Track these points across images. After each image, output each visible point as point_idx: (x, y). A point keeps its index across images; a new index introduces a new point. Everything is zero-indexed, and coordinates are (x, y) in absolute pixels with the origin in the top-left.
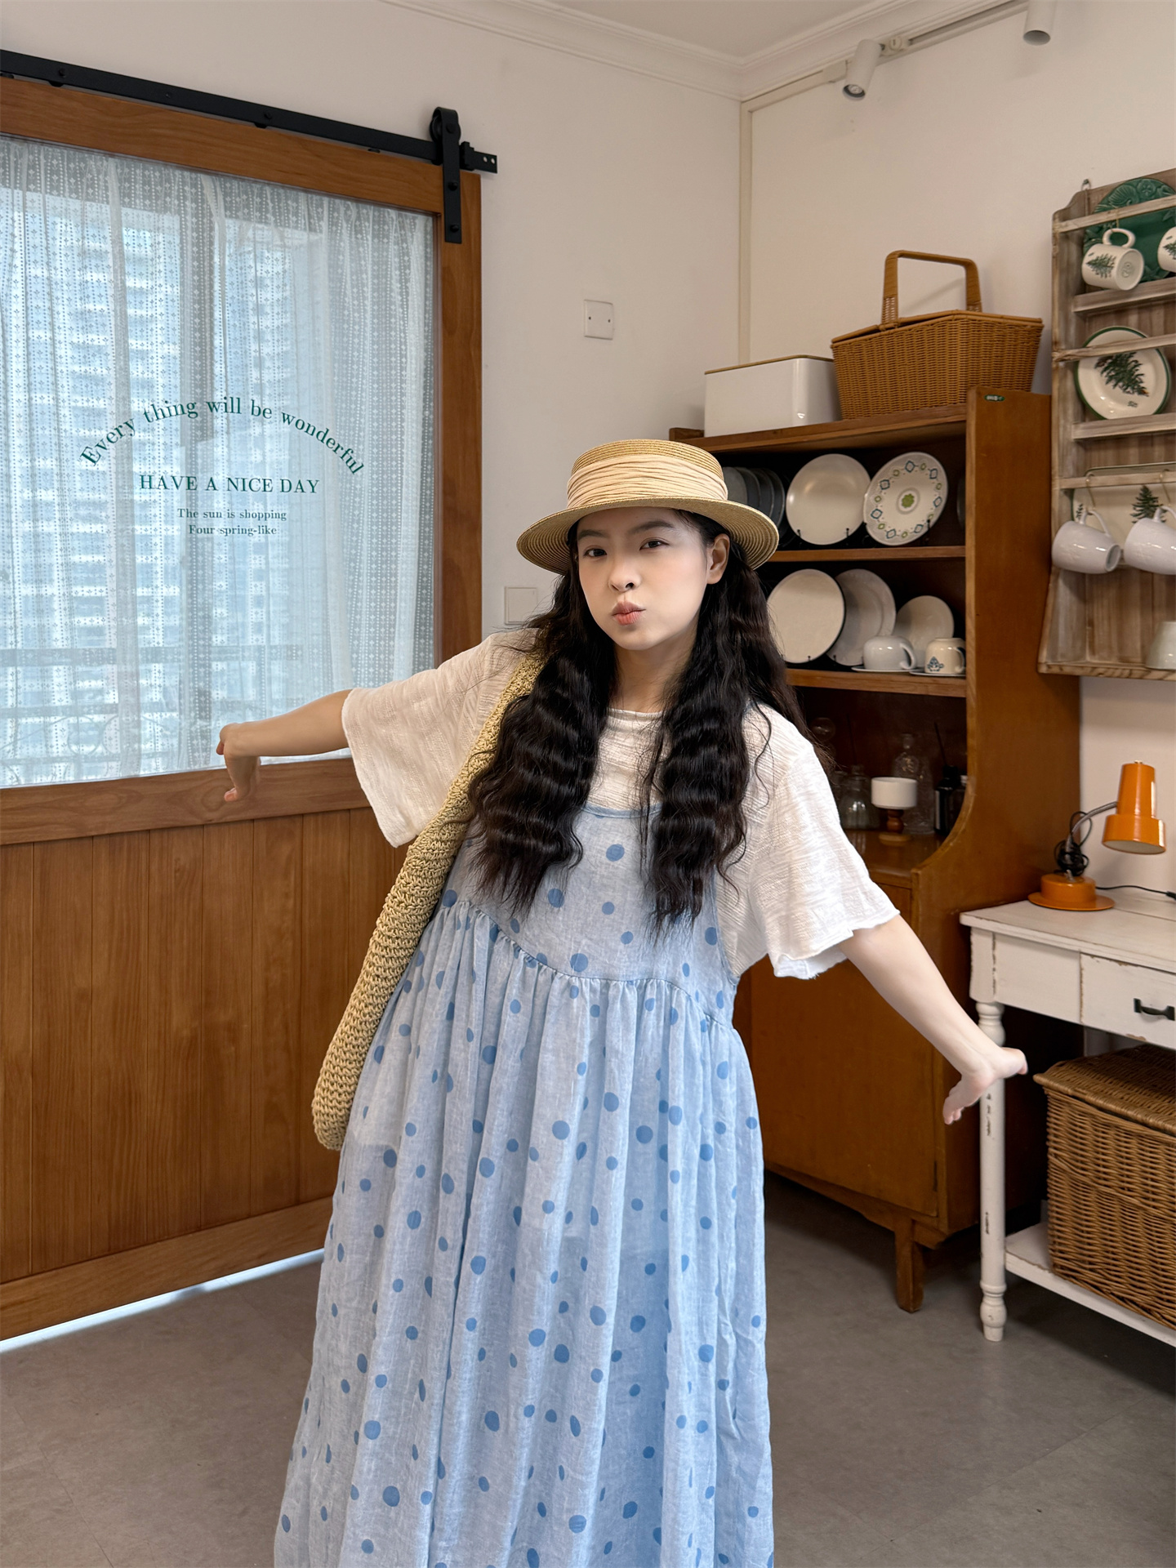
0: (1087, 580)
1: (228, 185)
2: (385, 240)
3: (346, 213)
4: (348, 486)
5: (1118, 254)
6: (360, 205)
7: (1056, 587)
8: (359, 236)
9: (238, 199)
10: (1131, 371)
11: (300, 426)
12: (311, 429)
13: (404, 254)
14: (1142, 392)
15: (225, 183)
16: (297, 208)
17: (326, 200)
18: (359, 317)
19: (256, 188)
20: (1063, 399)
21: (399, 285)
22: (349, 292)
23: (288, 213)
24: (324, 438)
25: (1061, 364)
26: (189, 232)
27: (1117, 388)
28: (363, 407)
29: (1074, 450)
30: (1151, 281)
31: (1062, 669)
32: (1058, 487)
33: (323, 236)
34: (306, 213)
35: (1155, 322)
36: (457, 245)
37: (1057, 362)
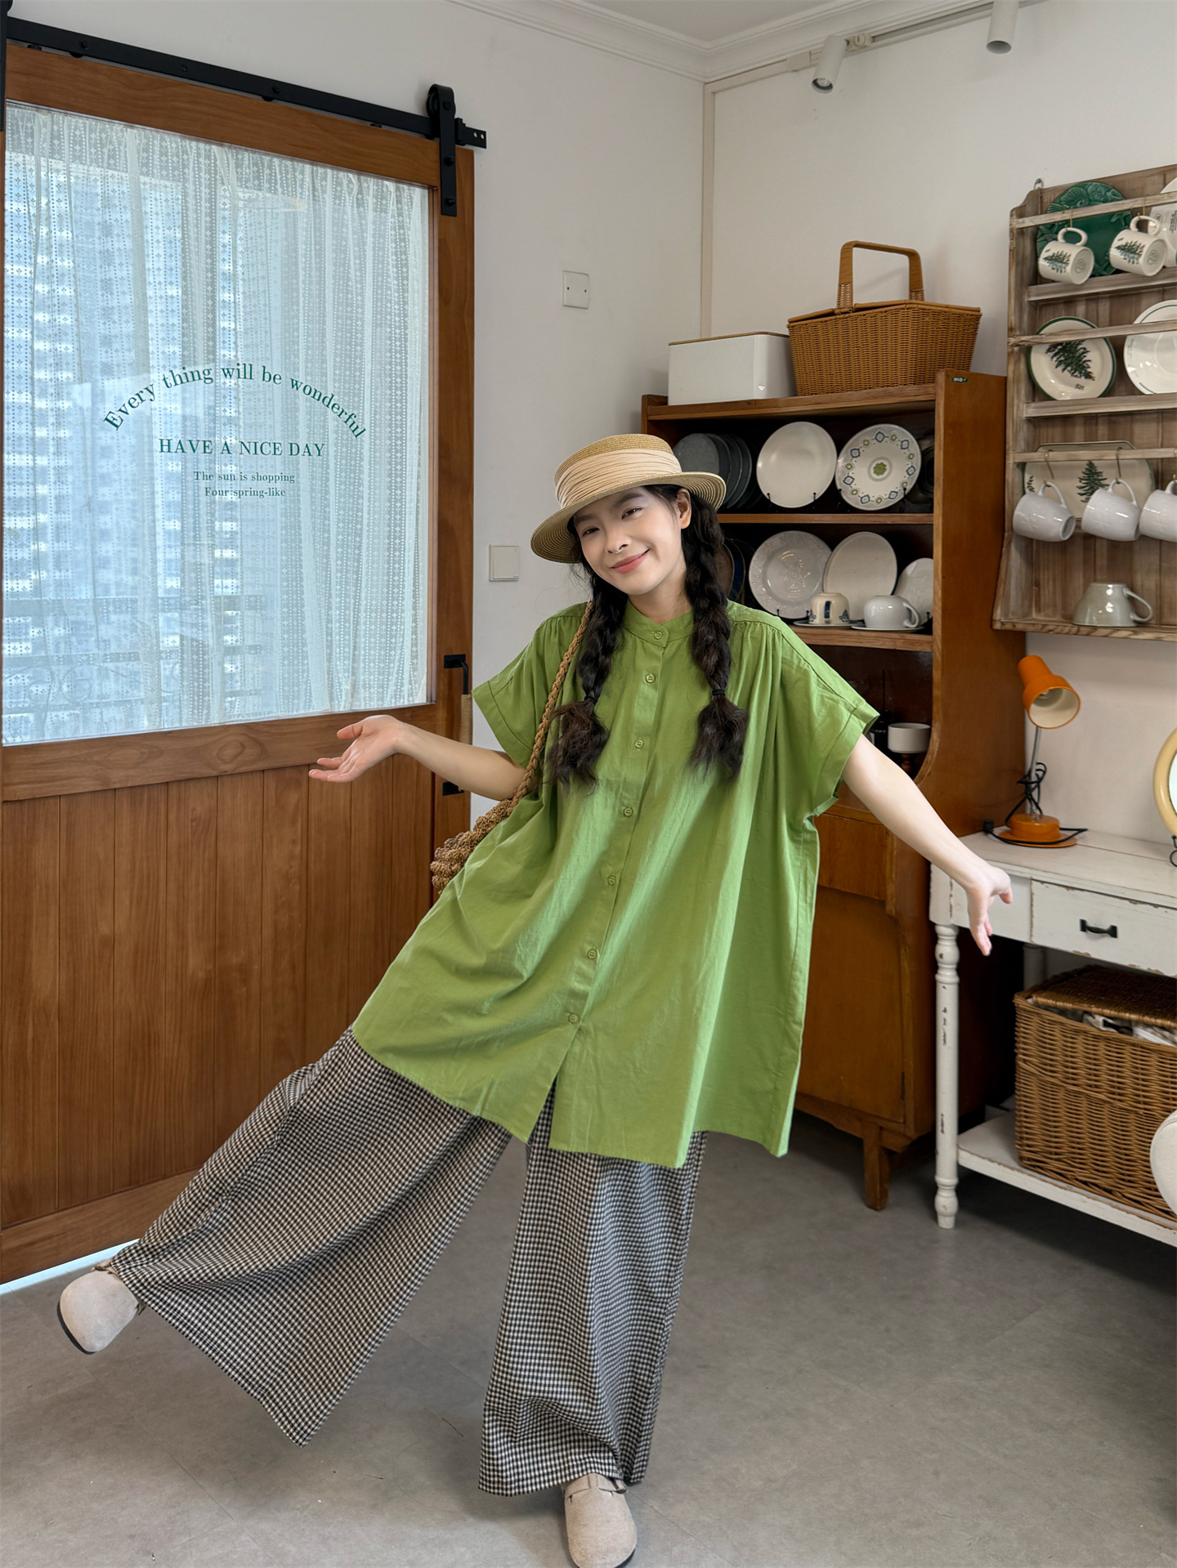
0: (1034, 544)
1: (239, 154)
2: (384, 214)
3: (348, 187)
4: (353, 450)
5: (1073, 251)
6: (362, 177)
7: (1009, 551)
8: (361, 209)
9: (247, 171)
10: (1079, 357)
11: (307, 391)
12: (318, 394)
13: (401, 228)
14: (1088, 376)
15: (236, 151)
16: (302, 180)
17: (329, 171)
20: (1017, 381)
22: (352, 263)
23: (295, 184)
24: (327, 402)
25: (1015, 349)
27: (1066, 372)
29: (1025, 427)
30: (1101, 275)
31: (1014, 626)
32: (1011, 461)
33: (327, 209)
34: (311, 185)
35: (1101, 313)
36: (452, 218)
37: (1012, 346)
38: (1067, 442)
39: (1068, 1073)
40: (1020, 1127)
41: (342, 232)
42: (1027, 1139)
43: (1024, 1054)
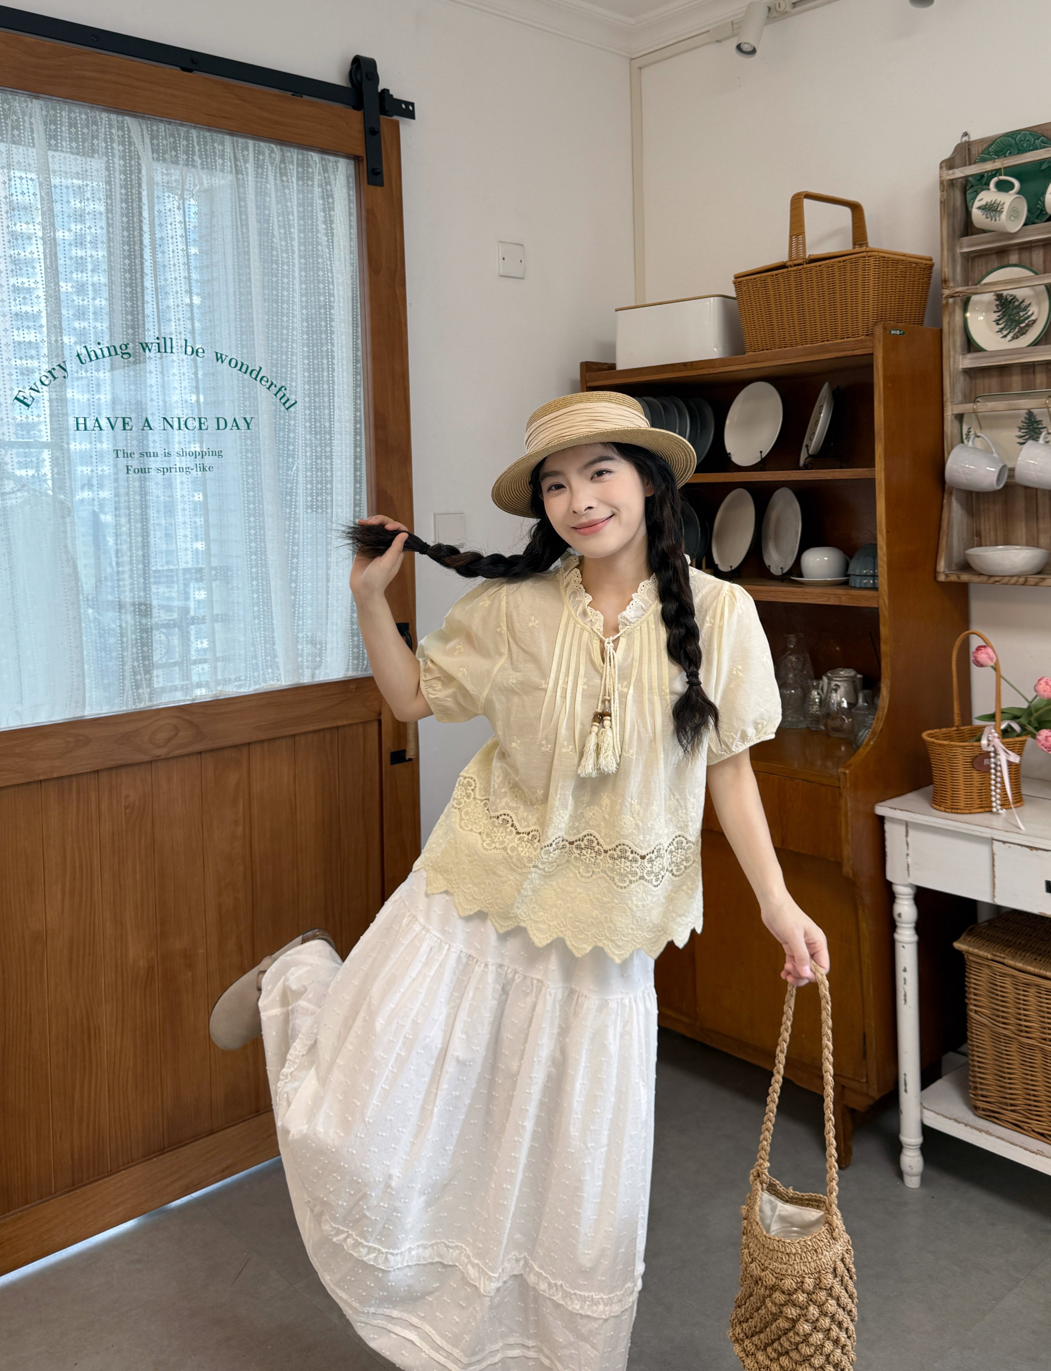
0: (974, 496)
1: (155, 128)
2: (310, 183)
3: (270, 157)
4: (282, 422)
5: (1006, 200)
6: (284, 148)
7: (950, 505)
8: (284, 178)
9: (165, 141)
11: (233, 364)
12: (244, 367)
13: (328, 196)
15: (152, 125)
16: (223, 151)
17: (251, 143)
18: (288, 258)
19: (183, 130)
20: (953, 335)
21: (324, 226)
22: (276, 233)
23: (215, 155)
24: (256, 375)
25: (952, 300)
26: (117, 174)
28: (294, 345)
29: (962, 378)
30: (1034, 223)
31: (957, 579)
32: (950, 411)
33: (250, 178)
34: (232, 155)
36: (379, 188)
37: (946, 298)
38: (1004, 392)
39: (1020, 1025)
40: (973, 1077)
41: (265, 201)
42: (982, 1089)
43: (975, 1005)
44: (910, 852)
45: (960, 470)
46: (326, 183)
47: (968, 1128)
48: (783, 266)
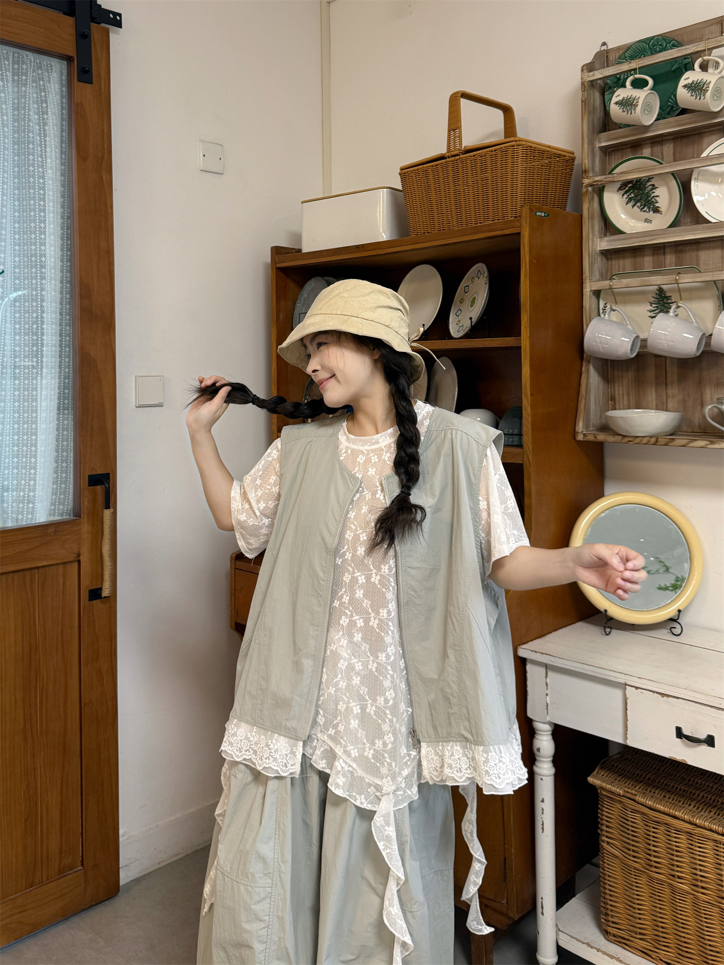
0: (611, 365)
2: (24, 78)
5: (639, 95)
7: (588, 370)
10: (648, 193)
13: (41, 91)
14: (656, 210)
20: (592, 218)
21: (36, 117)
25: (590, 189)
27: (636, 207)
29: (599, 259)
30: (665, 118)
31: (596, 437)
32: (589, 288)
35: (665, 153)
36: (87, 84)
37: (586, 186)
38: (638, 270)
40: (605, 903)
42: (612, 916)
43: (607, 837)
44: (548, 692)
45: (598, 340)
46: (39, 78)
47: (600, 954)
48: (442, 158)
